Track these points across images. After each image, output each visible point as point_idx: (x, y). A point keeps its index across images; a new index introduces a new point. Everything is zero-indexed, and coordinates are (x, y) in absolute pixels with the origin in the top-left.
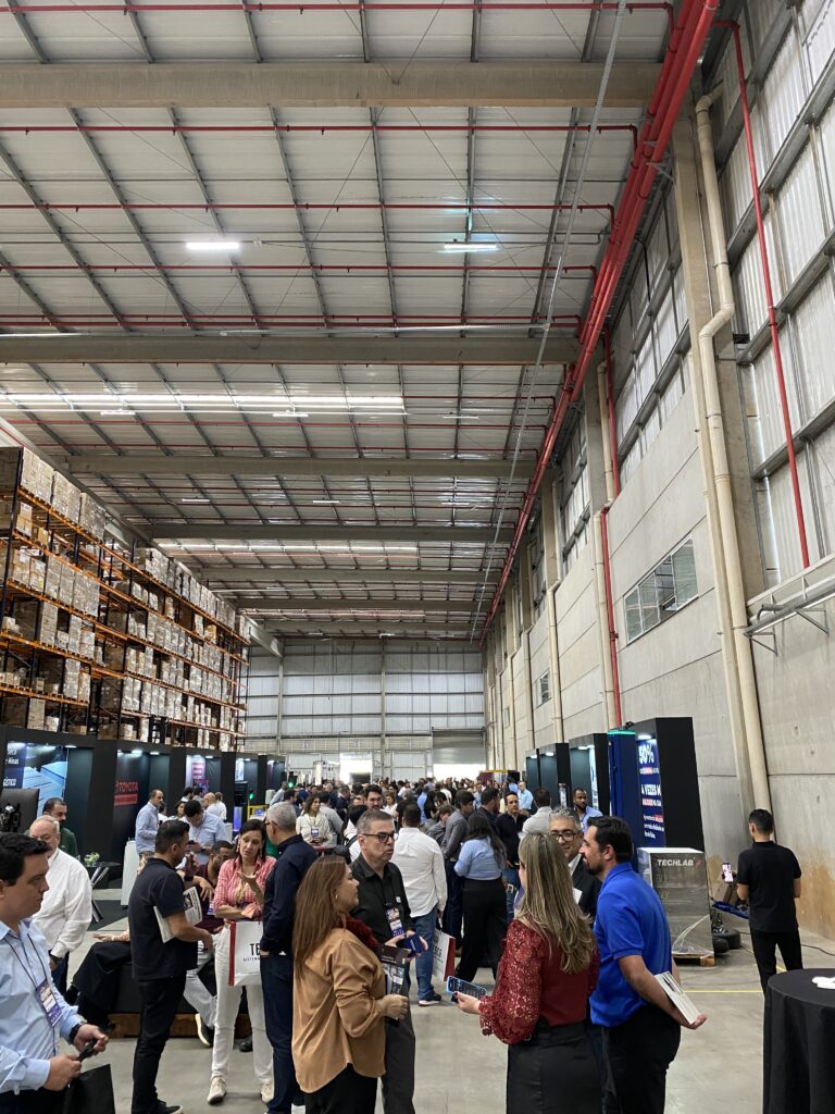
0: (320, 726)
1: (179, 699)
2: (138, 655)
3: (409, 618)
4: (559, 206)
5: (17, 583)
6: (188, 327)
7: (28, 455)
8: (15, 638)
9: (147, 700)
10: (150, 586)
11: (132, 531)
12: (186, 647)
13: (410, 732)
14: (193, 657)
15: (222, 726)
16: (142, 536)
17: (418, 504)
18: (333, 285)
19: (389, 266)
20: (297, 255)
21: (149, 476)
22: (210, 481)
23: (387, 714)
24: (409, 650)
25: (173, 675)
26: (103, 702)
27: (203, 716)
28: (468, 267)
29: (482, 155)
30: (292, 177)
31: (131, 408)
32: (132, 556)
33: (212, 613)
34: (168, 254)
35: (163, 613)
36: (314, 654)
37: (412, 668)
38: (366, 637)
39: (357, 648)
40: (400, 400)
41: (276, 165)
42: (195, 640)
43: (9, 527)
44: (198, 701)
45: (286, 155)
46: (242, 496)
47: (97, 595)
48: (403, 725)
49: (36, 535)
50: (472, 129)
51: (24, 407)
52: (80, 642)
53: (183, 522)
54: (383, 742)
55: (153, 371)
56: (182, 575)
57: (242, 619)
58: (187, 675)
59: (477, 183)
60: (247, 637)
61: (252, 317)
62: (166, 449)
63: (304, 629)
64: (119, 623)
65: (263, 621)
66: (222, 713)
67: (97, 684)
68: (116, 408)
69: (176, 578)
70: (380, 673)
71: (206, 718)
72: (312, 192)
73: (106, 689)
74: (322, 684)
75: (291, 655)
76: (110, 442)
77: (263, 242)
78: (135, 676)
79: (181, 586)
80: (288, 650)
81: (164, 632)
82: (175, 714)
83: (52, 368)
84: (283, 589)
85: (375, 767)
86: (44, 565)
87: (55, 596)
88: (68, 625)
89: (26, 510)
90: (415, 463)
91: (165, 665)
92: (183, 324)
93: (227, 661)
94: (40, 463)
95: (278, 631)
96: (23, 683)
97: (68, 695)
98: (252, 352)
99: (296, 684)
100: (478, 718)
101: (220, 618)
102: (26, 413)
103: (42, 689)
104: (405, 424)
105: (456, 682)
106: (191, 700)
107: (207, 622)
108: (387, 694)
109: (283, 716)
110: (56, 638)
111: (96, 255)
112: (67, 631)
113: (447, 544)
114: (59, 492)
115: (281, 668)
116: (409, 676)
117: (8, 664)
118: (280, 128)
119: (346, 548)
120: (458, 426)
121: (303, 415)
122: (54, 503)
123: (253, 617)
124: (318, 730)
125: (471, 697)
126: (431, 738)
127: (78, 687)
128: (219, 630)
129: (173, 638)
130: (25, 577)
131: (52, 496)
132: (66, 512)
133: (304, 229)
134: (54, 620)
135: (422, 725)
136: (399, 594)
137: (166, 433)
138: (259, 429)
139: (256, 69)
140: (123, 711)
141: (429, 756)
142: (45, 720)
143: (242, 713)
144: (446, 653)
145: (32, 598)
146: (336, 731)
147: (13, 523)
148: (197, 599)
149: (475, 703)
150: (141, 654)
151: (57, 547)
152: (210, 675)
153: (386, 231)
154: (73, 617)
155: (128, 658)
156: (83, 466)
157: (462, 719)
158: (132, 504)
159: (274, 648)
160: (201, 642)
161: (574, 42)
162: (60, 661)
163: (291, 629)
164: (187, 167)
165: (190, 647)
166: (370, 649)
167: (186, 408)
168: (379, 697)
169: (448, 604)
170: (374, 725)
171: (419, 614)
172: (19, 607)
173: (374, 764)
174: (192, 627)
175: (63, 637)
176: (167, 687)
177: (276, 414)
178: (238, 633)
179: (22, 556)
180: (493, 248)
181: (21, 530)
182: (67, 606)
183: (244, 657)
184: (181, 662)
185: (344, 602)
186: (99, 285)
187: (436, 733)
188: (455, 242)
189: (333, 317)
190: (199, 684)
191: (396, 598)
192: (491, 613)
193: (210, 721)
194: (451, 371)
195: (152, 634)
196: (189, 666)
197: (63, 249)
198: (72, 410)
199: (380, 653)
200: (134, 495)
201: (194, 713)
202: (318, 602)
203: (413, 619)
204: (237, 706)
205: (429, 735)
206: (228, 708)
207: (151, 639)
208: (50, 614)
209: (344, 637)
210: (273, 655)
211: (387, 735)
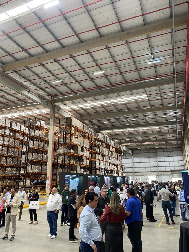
0: (143, 170)
1: (108, 164)
2: (98, 155)
3: (161, 144)
4: (173, 49)
5: (72, 143)
6: (98, 89)
7: (72, 118)
8: (73, 154)
9: (101, 165)
10: (99, 141)
11: (95, 130)
12: (108, 153)
13: (165, 171)
14: (110, 155)
15: (119, 170)
16: (97, 130)
17: (156, 117)
18: (126, 75)
19: (137, 69)
20: (117, 71)
21: (97, 118)
22: (109, 118)
23: (159, 166)
24: (163, 151)
25: (106, 159)
26: (92, 165)
27: (114, 168)
28: (155, 66)
29: (152, 43)
30: (112, 56)
31: (91, 106)
32: (95, 135)
33: (114, 145)
34: (92, 76)
35: (103, 146)
36: (140, 153)
37: (164, 155)
38: (152, 149)
39: (150, 151)
40: (146, 96)
41: (109, 55)
42: (110, 151)
43: (70, 132)
44: (113, 165)
45: (110, 52)
46: (116, 120)
47: (88, 144)
48: (163, 169)
49: (75, 133)
50: (148, 38)
51: (71, 109)
52: (86, 154)
53: (105, 127)
54: (158, 173)
55: (93, 98)
56: (106, 138)
57: (121, 146)
58: (109, 159)
59: (152, 48)
60: (123, 150)
61: (110, 85)
62: (99, 113)
63: (136, 147)
64: (94, 149)
65: (127, 146)
66: (119, 167)
67: (90, 162)
68: (88, 106)
69: (105, 139)
70: (156, 157)
71: (115, 168)
72: (117, 58)
73: (92, 163)
74: (142, 160)
75: (134, 153)
76: (88, 113)
77: (109, 70)
78: (98, 160)
79: (106, 140)
80: (133, 152)
81: (103, 150)
82: (107, 167)
83: (75, 101)
84: (129, 139)
85: (157, 179)
86: (77, 139)
87: (80, 145)
88: (83, 150)
89: (73, 129)
90: (153, 109)
91: (104, 157)
92: (97, 89)
93: (118, 155)
94: (75, 119)
95: (131, 148)
96: (76, 162)
97: (84, 164)
98: (111, 92)
99: (136, 160)
100: (183, 167)
101: (116, 146)
102: (72, 110)
103: (79, 163)
104: (149, 100)
105: (176, 158)
106: (111, 165)
107: (113, 147)
108: (158, 162)
109: (134, 167)
110: (81, 153)
111: (79, 79)
112: (83, 152)
113: (166, 126)
114: (79, 124)
115: (132, 156)
116: (163, 157)
117: (73, 159)
118: (108, 48)
119: (141, 129)
120: (162, 99)
121: (125, 102)
122: (78, 127)
123: (124, 145)
124: (142, 171)
125: (180, 162)
126: (170, 172)
127: (86, 163)
128: (116, 149)
129: (105, 151)
130: (74, 142)
131: (78, 125)
132: (81, 128)
133: (117, 66)
134: (80, 150)
135: (168, 169)
136: (157, 138)
137: (98, 110)
138: (116, 106)
139: (101, 39)
140: (96, 167)
141: (171, 176)
142: (80, 170)
143: (123, 167)
144: (172, 151)
145: (76, 146)
146: (147, 171)
147: (71, 131)
148: (110, 143)
149: (181, 163)
150: (99, 155)
151: (80, 135)
152: (115, 159)
153: (135, 62)
154: (84, 149)
155: (96, 156)
156: (84, 118)
157: (178, 167)
158: (95, 124)
159: (130, 152)
160: (112, 152)
161: (167, 15)
162: (82, 158)
163: (133, 148)
164: (91, 59)
165: (109, 153)
166: (153, 151)
167: (101, 104)
168: (156, 163)
169: (170, 140)
170: (156, 169)
171: (163, 142)
172: (74, 148)
173: (157, 178)
174: (110, 149)
175: (82, 153)
176: (105, 162)
177: (119, 103)
178: (120, 149)
179: (73, 138)
180: (159, 61)
181: (72, 133)
182: (83, 147)
183: (122, 154)
184: (108, 156)
185: (144, 141)
186: (80, 84)
187: (172, 171)
188: (150, 61)
189: (127, 81)
190: (112, 161)
191: (157, 139)
192: (181, 141)
193: (116, 169)
194: (157, 88)
195: (101, 151)
196: (110, 157)
197: (73, 79)
198: (80, 108)
199: (155, 152)
200: (95, 122)
201: (112, 167)
202: (138, 141)
203: (162, 144)
204: (122, 165)
205: (170, 171)
206: (120, 166)
207: (101, 152)
208: (79, 148)
209: (146, 149)
210: (130, 154)
211: (159, 171)
